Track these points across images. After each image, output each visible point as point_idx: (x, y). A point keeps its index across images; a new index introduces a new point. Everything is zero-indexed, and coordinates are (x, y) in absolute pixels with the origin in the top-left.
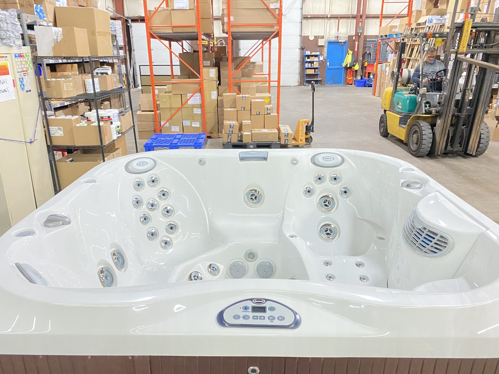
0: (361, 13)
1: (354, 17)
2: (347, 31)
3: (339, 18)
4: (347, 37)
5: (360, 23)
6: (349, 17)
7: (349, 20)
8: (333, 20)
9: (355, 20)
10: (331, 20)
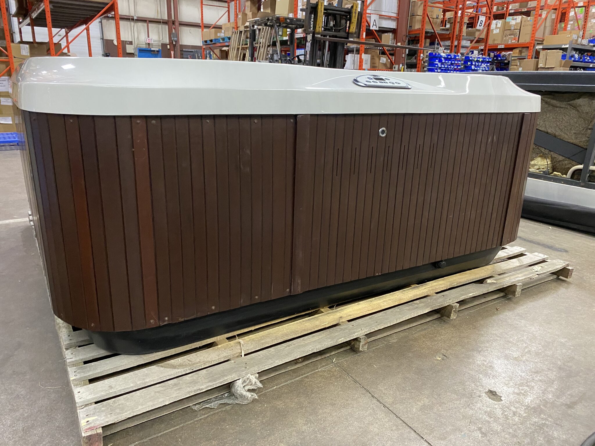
0: (173, 18)
1: (165, 23)
2: (159, 39)
3: (148, 21)
4: (160, 45)
5: (174, 30)
6: (160, 22)
7: (160, 26)
8: (140, 24)
9: (167, 27)
10: (138, 24)
